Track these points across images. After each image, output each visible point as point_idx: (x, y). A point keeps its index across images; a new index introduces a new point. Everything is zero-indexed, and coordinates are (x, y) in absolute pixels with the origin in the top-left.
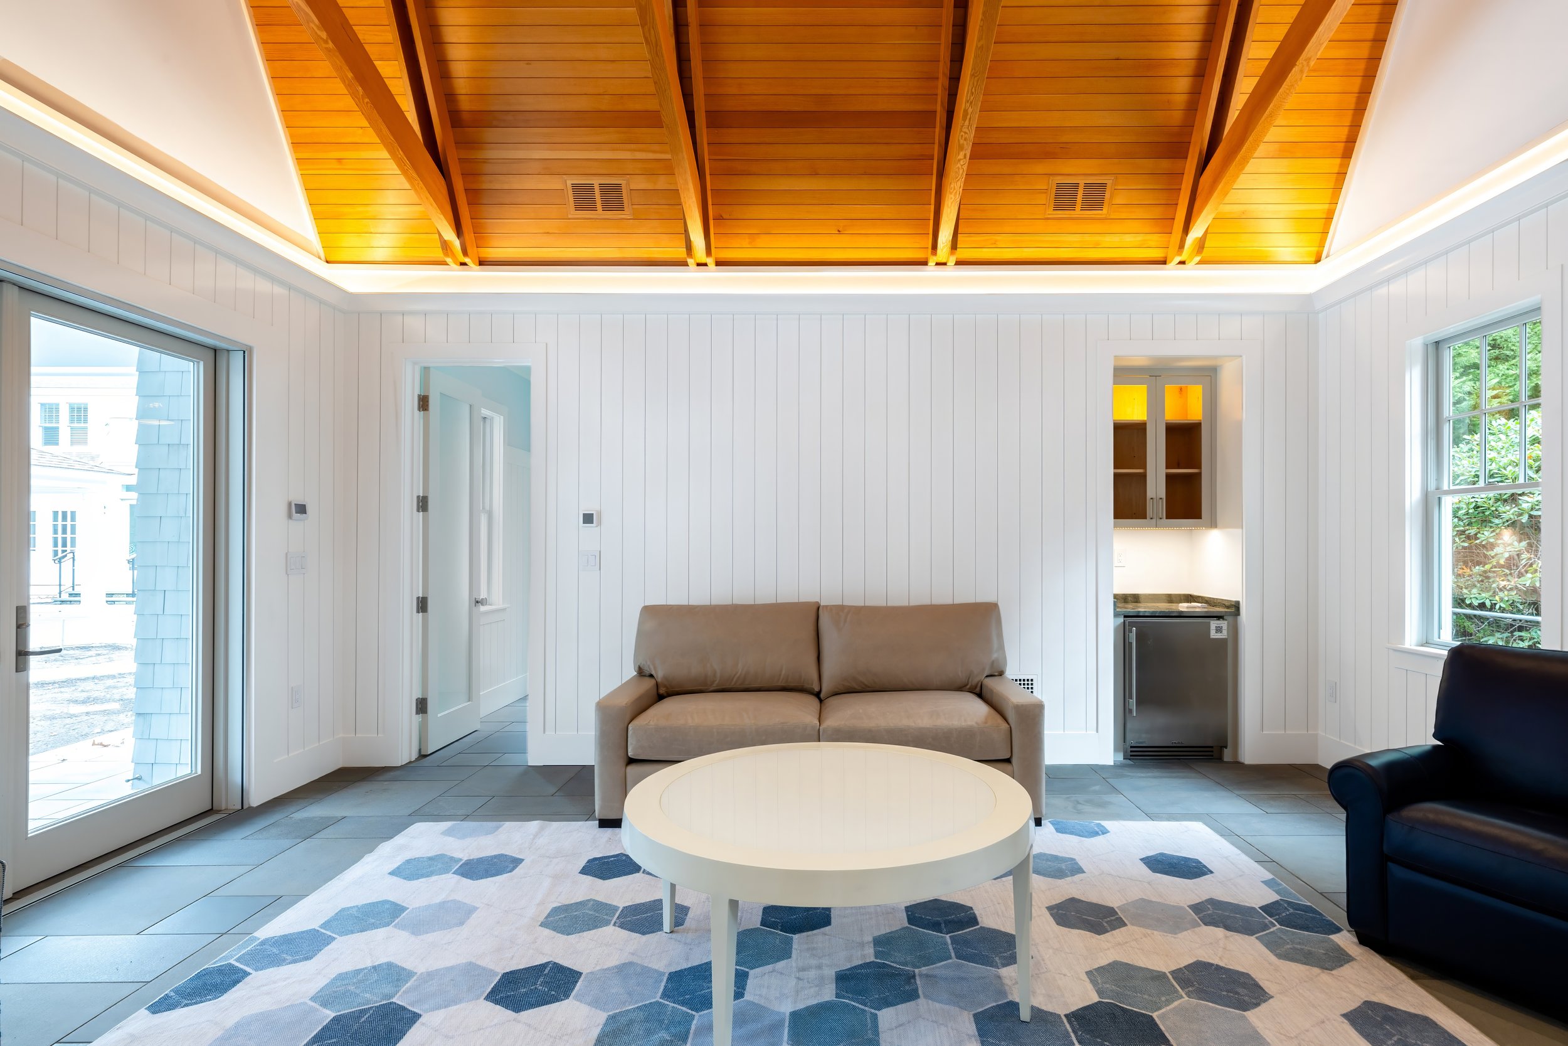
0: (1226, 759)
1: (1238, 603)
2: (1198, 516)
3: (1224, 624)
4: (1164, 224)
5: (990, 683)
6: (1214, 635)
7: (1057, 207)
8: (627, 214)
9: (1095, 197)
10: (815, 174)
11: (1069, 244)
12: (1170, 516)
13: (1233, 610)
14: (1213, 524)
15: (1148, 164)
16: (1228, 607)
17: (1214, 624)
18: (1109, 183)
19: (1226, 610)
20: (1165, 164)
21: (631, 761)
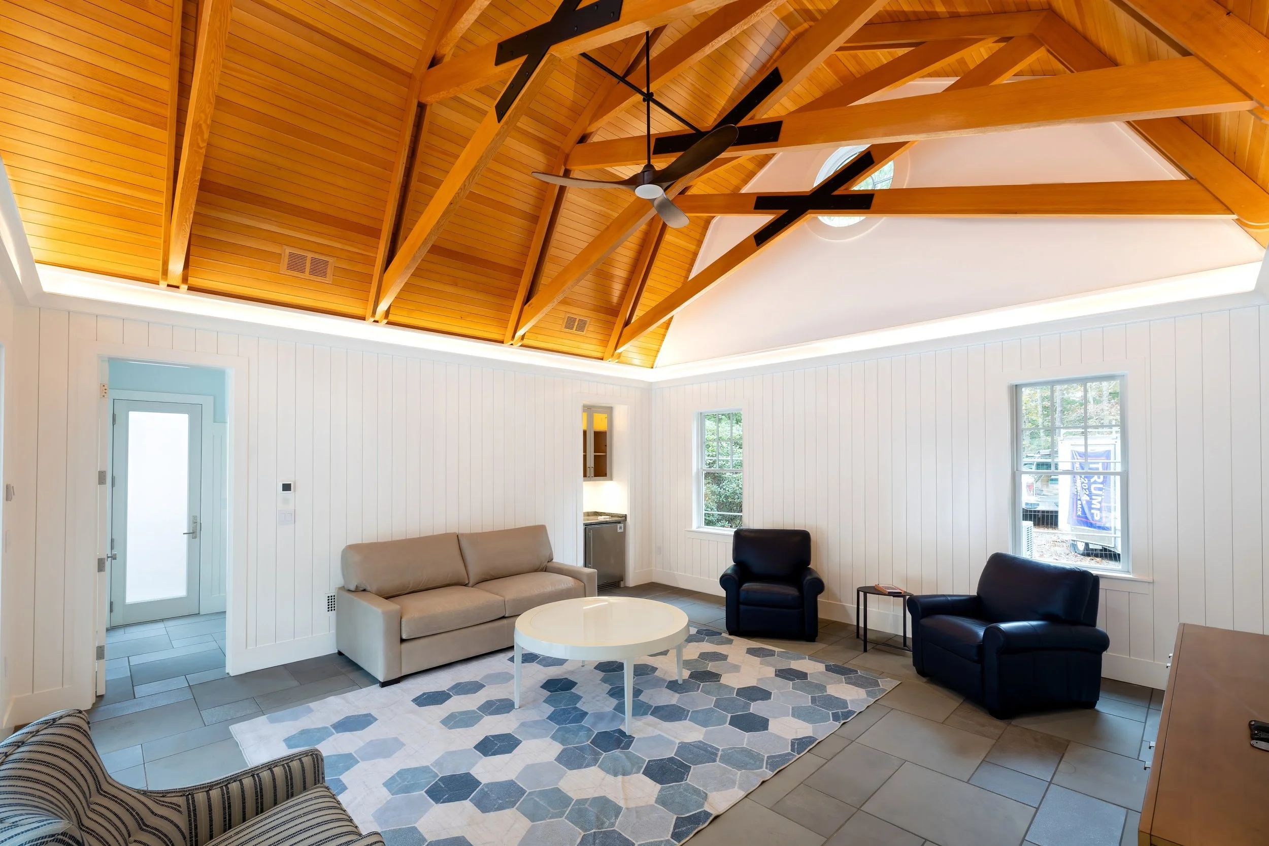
0: (622, 586)
1: (626, 515)
2: (605, 475)
3: (622, 525)
4: (605, 343)
5: (549, 564)
6: (619, 531)
7: (566, 327)
8: (329, 278)
9: (582, 326)
10: (455, 285)
11: (567, 343)
12: (595, 476)
13: (624, 518)
14: (611, 479)
15: (602, 316)
16: (621, 517)
17: (619, 525)
18: (588, 321)
19: (620, 519)
20: (609, 318)
21: (402, 641)
